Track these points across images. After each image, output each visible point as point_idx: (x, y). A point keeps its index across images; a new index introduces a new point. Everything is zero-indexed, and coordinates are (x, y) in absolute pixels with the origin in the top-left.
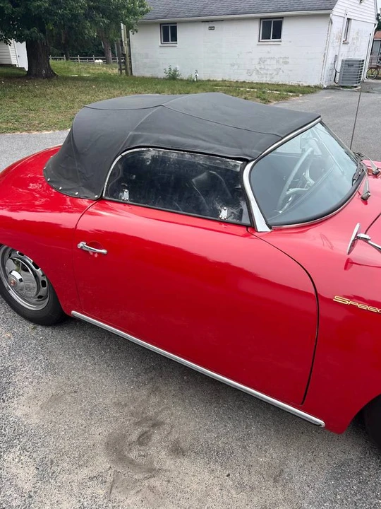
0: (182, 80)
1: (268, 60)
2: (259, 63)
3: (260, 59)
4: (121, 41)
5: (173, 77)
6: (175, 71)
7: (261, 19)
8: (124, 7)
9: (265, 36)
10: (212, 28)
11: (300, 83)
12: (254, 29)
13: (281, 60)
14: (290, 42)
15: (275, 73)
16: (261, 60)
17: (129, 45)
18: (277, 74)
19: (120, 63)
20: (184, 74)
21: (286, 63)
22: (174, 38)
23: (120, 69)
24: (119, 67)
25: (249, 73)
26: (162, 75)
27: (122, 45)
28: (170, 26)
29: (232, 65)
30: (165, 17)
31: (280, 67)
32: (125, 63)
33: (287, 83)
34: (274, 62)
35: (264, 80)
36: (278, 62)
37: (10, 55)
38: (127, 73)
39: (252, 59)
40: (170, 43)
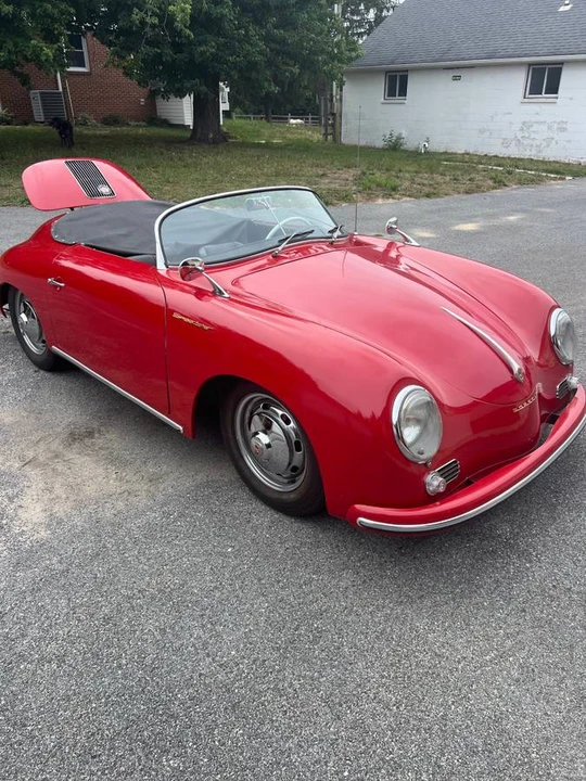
0: (406, 151)
1: (536, 125)
2: (522, 129)
3: (524, 123)
4: (332, 95)
5: (394, 147)
6: (399, 138)
7: (530, 65)
8: (322, 51)
9: (535, 89)
10: (457, 78)
11: (582, 161)
12: (519, 80)
13: (556, 126)
14: (571, 99)
15: (545, 144)
16: (526, 125)
17: (341, 100)
18: (548, 146)
19: (326, 126)
20: (411, 143)
21: (563, 130)
22: (403, 92)
23: (326, 135)
24: (323, 132)
25: (506, 143)
26: (380, 144)
27: (332, 100)
28: (398, 74)
29: (482, 131)
30: (393, 63)
31: (552, 135)
32: (333, 125)
33: (563, 160)
34: (545, 128)
35: (527, 154)
36: (549, 128)
37: (183, 113)
38: (334, 139)
39: (511, 123)
40: (398, 99)
